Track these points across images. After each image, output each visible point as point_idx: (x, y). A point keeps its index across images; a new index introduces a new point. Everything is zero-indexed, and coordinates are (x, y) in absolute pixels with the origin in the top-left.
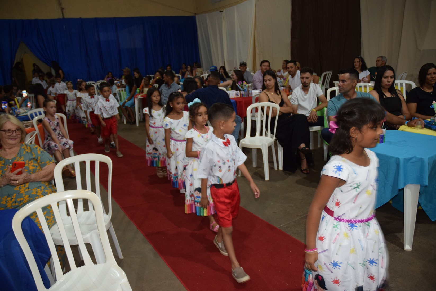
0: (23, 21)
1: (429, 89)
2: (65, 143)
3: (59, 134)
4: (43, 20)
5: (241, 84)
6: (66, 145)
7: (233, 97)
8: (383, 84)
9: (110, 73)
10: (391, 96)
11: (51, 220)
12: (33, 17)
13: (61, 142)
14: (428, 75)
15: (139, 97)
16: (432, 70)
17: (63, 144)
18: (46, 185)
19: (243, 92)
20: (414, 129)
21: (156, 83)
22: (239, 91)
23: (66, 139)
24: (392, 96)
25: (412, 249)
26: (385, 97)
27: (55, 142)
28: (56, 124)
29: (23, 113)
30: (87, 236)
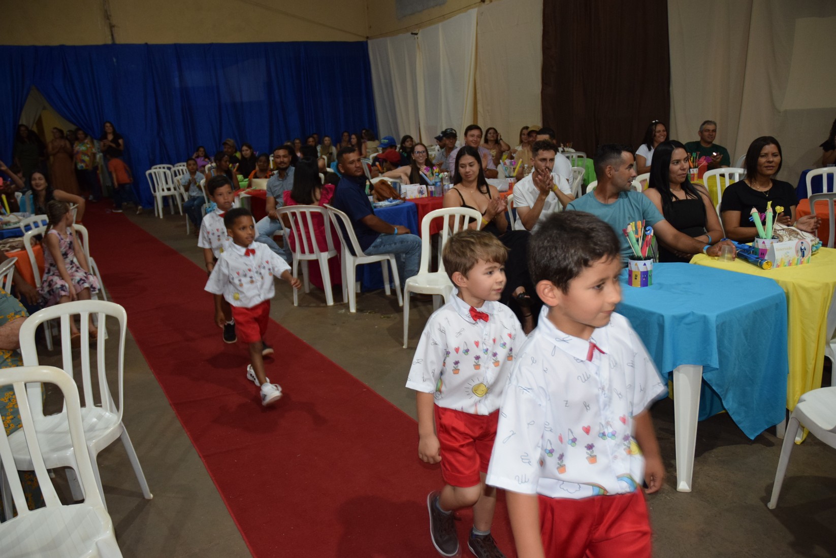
0: (36, 48)
1: (762, 185)
2: (81, 279)
3: (72, 262)
4: (74, 48)
5: (429, 173)
7: (414, 198)
8: (673, 176)
9: (202, 149)
10: (687, 197)
12: (55, 43)
13: (74, 278)
14: (762, 156)
15: (243, 194)
16: (769, 148)
18: (7, 356)
19: (433, 187)
20: (718, 260)
22: (424, 186)
24: (689, 198)
25: (692, 490)
26: (674, 200)
29: (16, 223)
30: (69, 452)
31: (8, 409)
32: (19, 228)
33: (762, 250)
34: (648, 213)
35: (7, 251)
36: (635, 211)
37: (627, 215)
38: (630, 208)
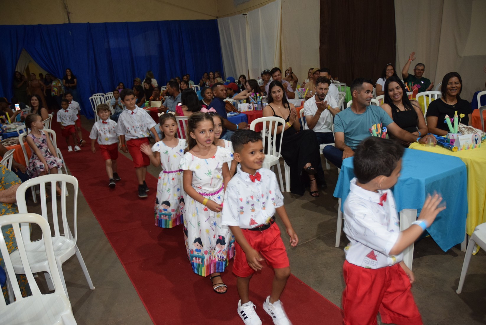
0: (24, 26)
2: (52, 162)
3: (47, 151)
4: (47, 26)
5: (254, 96)
6: (53, 164)
7: (245, 111)
9: (121, 84)
11: (10, 245)
12: (36, 23)
14: (449, 84)
17: (49, 163)
18: (9, 207)
19: (256, 105)
20: (425, 146)
21: (167, 96)
22: (251, 104)
23: (55, 158)
24: (407, 110)
26: (398, 111)
27: (41, 161)
28: (41, 141)
29: (14, 129)
30: (46, 263)
31: (10, 238)
32: (16, 131)
33: (452, 140)
34: (384, 119)
35: (9, 145)
36: (376, 118)
37: (371, 121)
38: (373, 116)
